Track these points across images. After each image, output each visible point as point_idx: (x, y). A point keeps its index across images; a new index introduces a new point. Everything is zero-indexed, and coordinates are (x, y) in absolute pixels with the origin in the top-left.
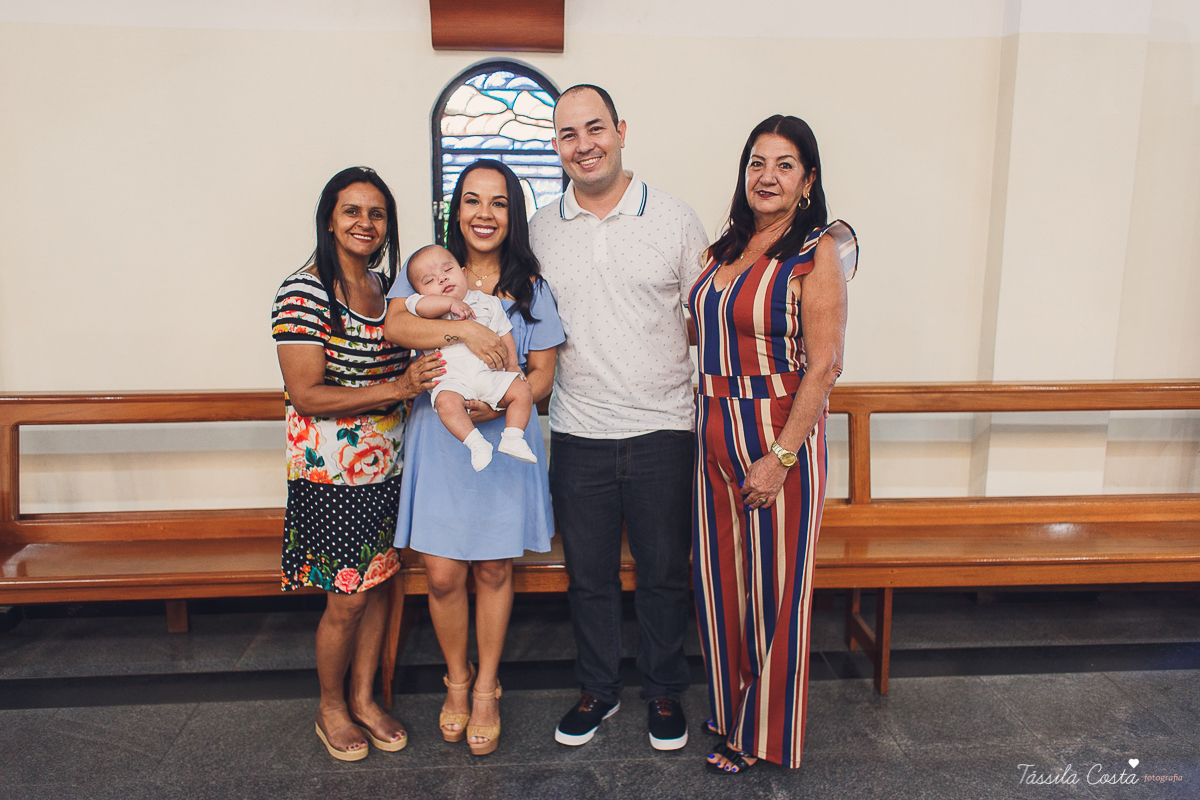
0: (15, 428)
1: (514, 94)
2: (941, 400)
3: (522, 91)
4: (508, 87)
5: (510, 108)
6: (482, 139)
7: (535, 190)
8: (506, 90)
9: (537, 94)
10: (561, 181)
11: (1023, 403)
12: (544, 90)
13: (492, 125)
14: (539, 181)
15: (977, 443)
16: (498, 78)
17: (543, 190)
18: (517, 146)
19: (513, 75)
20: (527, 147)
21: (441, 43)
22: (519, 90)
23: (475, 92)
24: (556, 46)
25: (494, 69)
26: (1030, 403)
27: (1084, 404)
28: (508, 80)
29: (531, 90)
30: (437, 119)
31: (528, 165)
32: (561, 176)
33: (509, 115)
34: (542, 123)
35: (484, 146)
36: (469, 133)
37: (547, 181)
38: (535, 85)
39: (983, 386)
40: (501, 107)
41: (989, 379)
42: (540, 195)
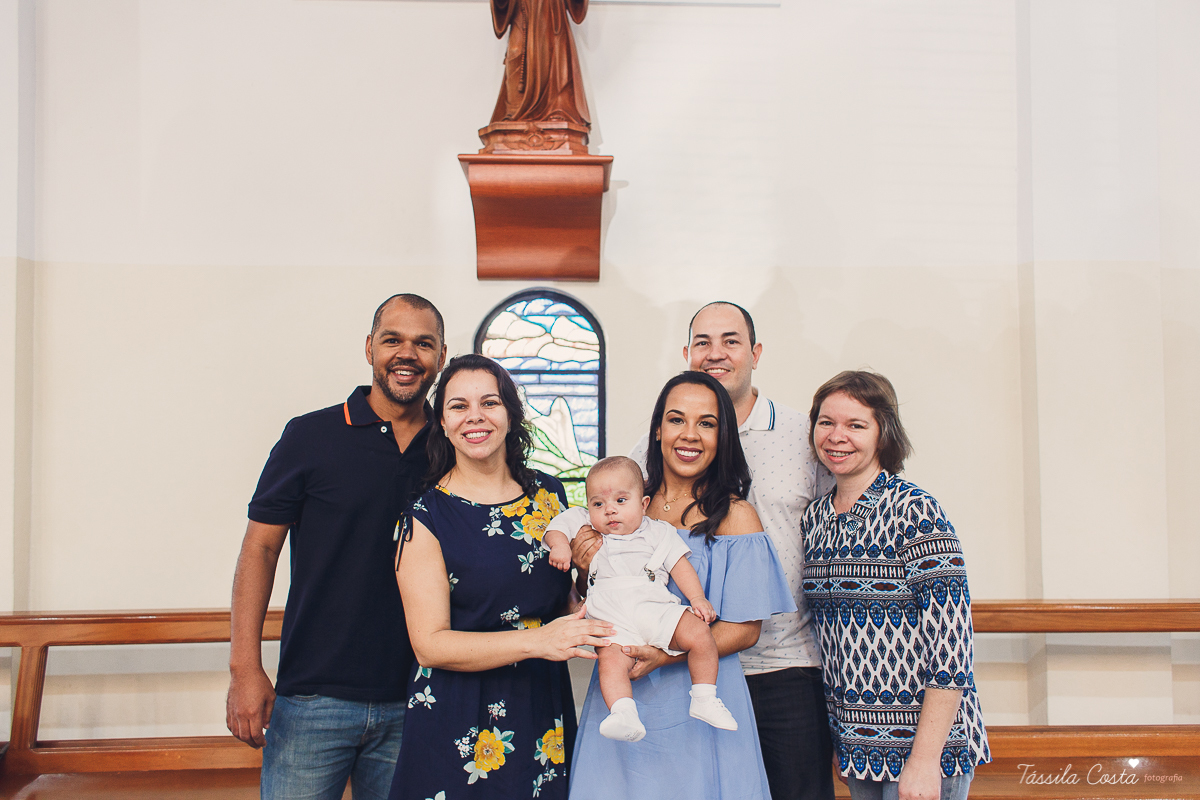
0: (44, 650)
1: (553, 318)
2: (991, 619)
3: (559, 316)
4: (547, 313)
5: (548, 332)
6: (521, 360)
7: (572, 407)
8: (544, 315)
9: (574, 319)
10: (597, 399)
11: (1079, 624)
12: (581, 315)
13: (530, 348)
14: (575, 399)
15: (1032, 667)
16: (538, 305)
17: (580, 407)
18: (555, 367)
19: (551, 302)
20: (563, 367)
21: (483, 275)
22: (557, 315)
23: (515, 317)
24: (592, 276)
25: (534, 297)
26: (1087, 624)
27: (1143, 624)
28: (547, 307)
29: (568, 316)
30: (479, 343)
31: (565, 384)
32: (597, 394)
33: (548, 338)
34: (578, 345)
35: (523, 367)
36: (508, 355)
37: (583, 399)
38: (572, 311)
39: (1035, 605)
40: (541, 331)
41: (1039, 598)
42: (576, 412)
